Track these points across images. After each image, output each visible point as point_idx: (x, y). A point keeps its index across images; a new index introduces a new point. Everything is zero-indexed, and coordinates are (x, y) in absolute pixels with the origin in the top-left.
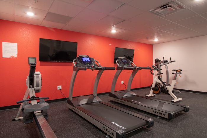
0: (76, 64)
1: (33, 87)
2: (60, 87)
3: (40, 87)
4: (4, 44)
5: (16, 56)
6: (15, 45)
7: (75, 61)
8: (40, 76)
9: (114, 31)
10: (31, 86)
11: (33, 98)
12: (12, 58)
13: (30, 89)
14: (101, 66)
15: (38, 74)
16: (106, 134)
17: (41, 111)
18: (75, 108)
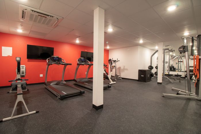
0: (49, 62)
1: (20, 74)
2: (41, 75)
3: (24, 74)
4: (3, 48)
5: (11, 55)
6: (11, 48)
7: (48, 60)
8: (25, 68)
9: (78, 41)
10: (19, 73)
11: (19, 79)
12: (9, 57)
13: (18, 75)
14: (65, 63)
15: (23, 67)
16: (57, 97)
17: (21, 85)
18: (47, 87)
